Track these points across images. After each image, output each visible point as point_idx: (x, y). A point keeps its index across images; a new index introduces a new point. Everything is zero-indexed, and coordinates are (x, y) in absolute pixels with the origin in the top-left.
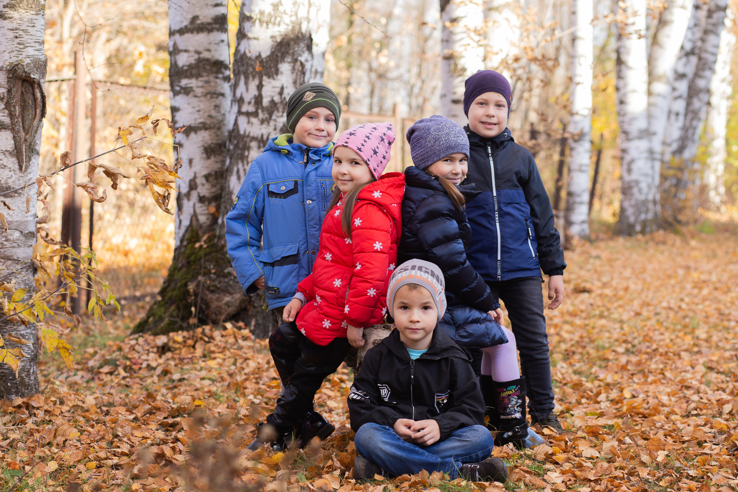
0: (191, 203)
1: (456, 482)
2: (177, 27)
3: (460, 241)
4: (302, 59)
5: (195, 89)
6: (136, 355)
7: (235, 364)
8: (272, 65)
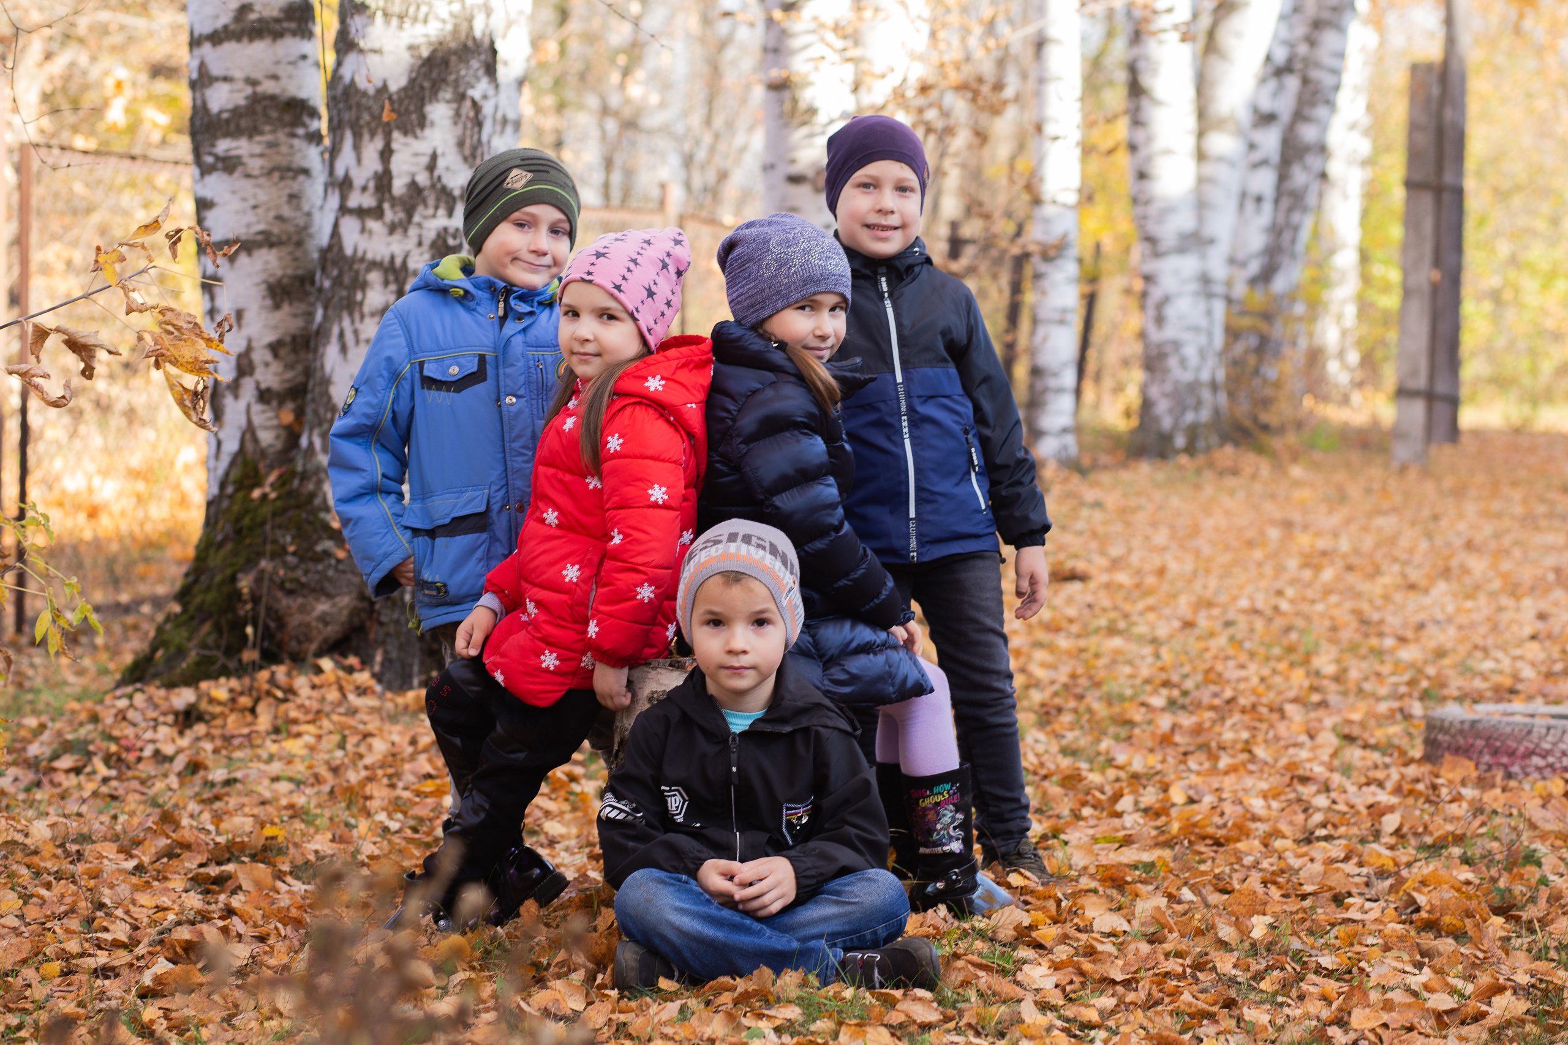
0: (242, 404)
1: (831, 990)
2: (206, 29)
3: (831, 480)
4: (476, 93)
5: (245, 160)
6: (130, 731)
7: (342, 745)
8: (412, 108)
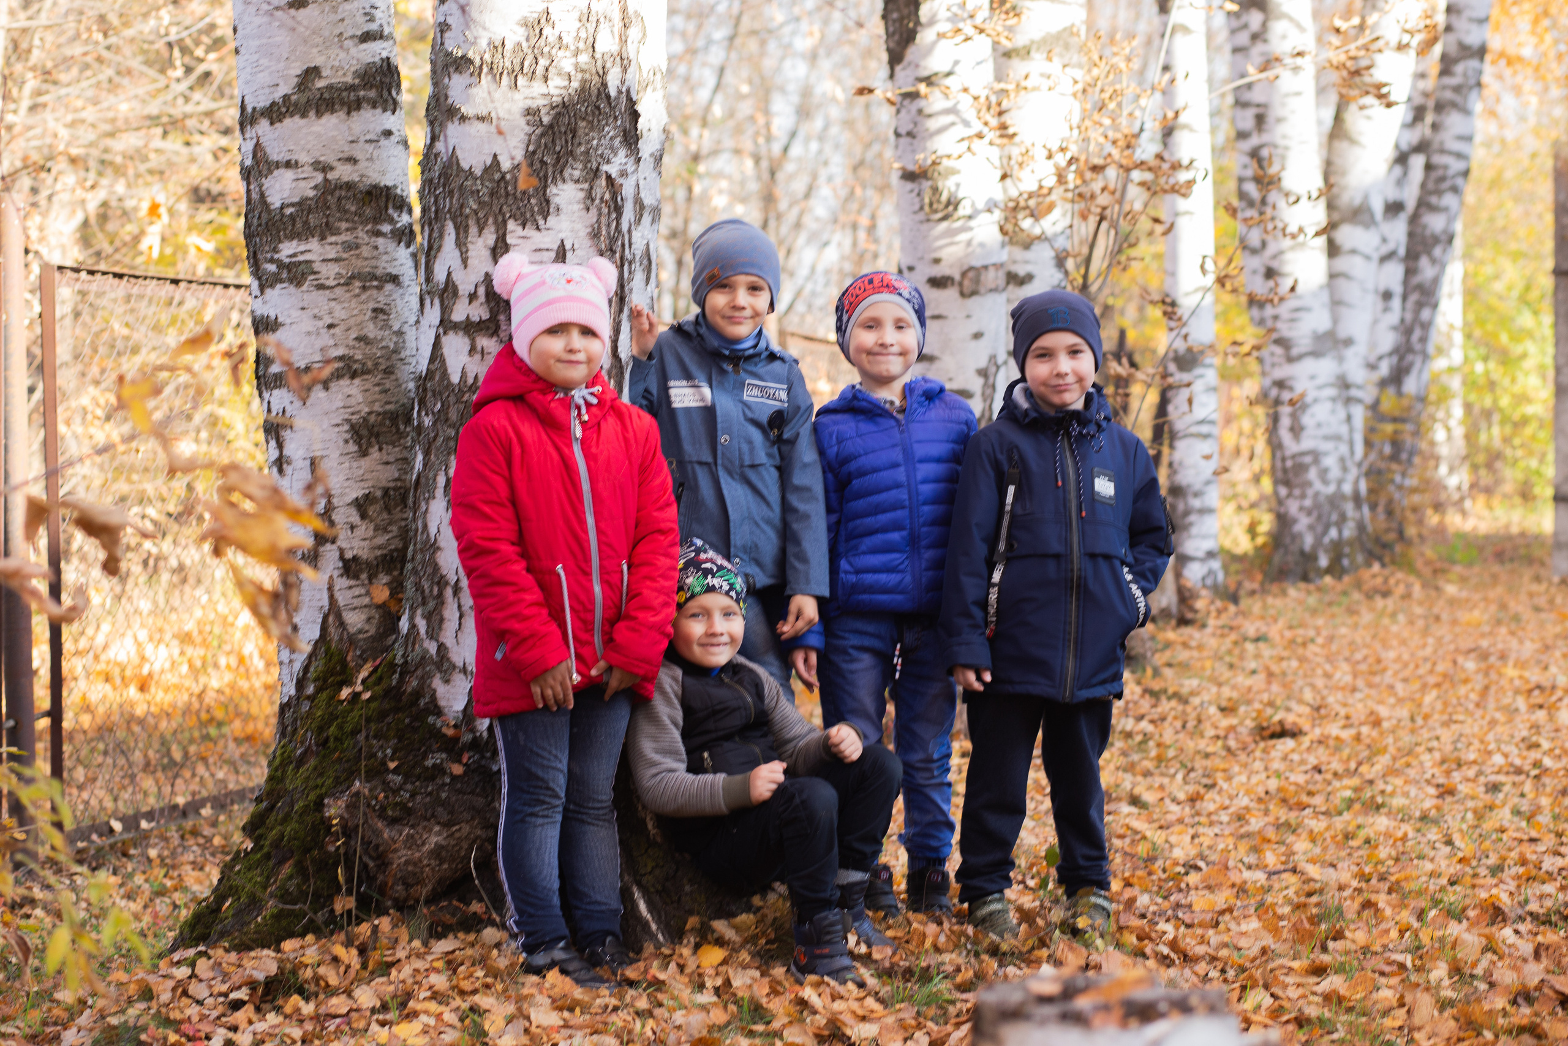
0: (322, 577)
2: (263, 102)
4: (613, 169)
5: (317, 266)
8: (532, 190)
